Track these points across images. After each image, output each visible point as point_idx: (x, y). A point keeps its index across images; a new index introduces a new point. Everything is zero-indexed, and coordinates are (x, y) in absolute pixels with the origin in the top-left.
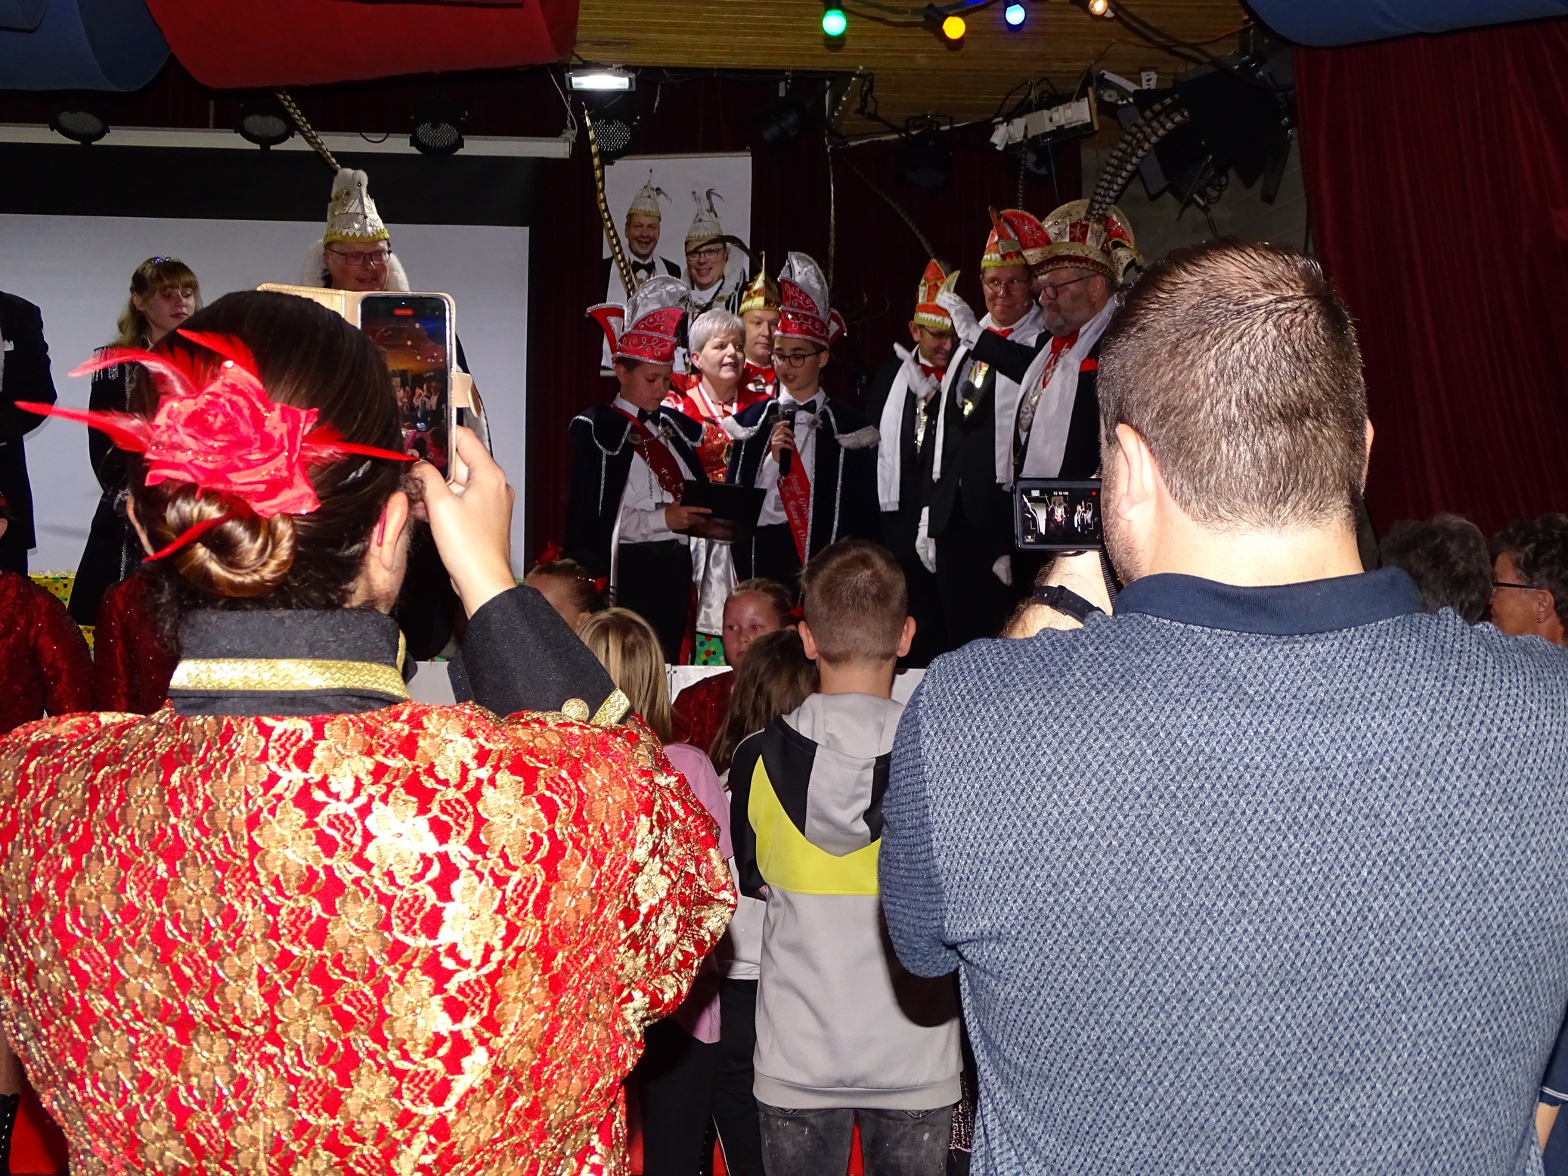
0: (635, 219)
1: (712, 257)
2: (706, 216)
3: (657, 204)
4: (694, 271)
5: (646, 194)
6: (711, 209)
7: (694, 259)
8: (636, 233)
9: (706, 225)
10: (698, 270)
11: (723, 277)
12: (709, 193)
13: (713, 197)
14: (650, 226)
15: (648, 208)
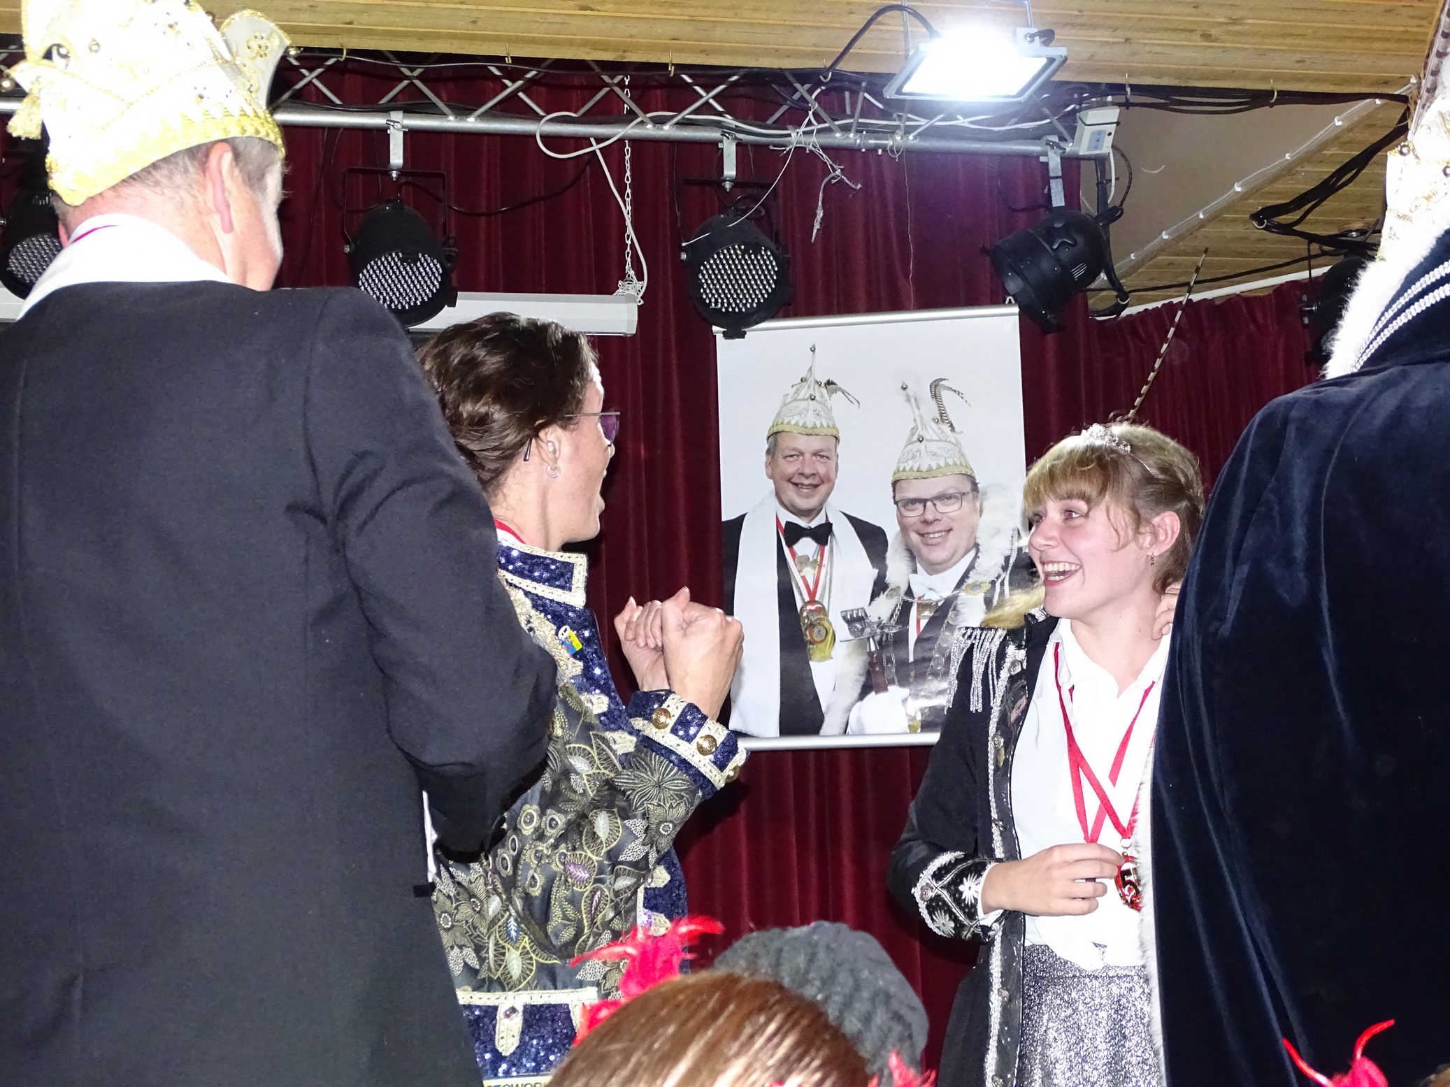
0: (786, 443)
1: (950, 509)
2: (932, 431)
3: (830, 410)
4: (915, 537)
5: (804, 393)
6: (942, 417)
7: (914, 514)
8: (790, 468)
9: (933, 446)
10: (922, 535)
11: (977, 546)
12: (935, 387)
13: (945, 395)
14: (815, 454)
15: (810, 420)
